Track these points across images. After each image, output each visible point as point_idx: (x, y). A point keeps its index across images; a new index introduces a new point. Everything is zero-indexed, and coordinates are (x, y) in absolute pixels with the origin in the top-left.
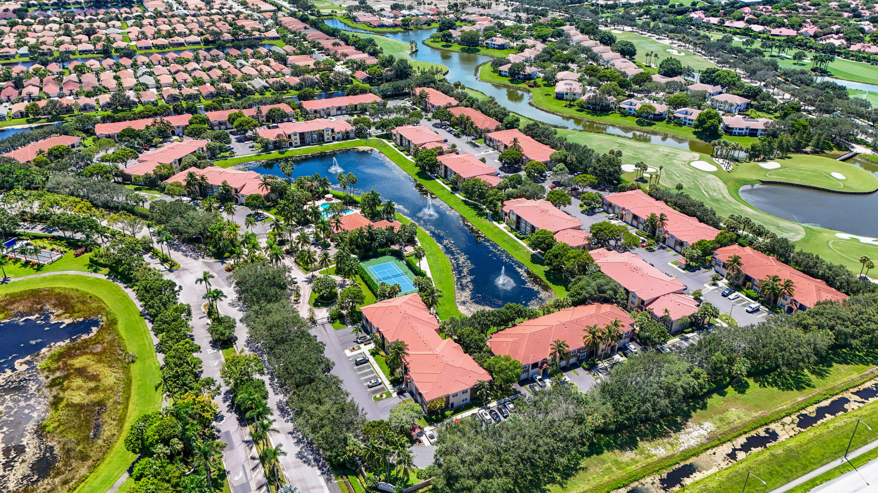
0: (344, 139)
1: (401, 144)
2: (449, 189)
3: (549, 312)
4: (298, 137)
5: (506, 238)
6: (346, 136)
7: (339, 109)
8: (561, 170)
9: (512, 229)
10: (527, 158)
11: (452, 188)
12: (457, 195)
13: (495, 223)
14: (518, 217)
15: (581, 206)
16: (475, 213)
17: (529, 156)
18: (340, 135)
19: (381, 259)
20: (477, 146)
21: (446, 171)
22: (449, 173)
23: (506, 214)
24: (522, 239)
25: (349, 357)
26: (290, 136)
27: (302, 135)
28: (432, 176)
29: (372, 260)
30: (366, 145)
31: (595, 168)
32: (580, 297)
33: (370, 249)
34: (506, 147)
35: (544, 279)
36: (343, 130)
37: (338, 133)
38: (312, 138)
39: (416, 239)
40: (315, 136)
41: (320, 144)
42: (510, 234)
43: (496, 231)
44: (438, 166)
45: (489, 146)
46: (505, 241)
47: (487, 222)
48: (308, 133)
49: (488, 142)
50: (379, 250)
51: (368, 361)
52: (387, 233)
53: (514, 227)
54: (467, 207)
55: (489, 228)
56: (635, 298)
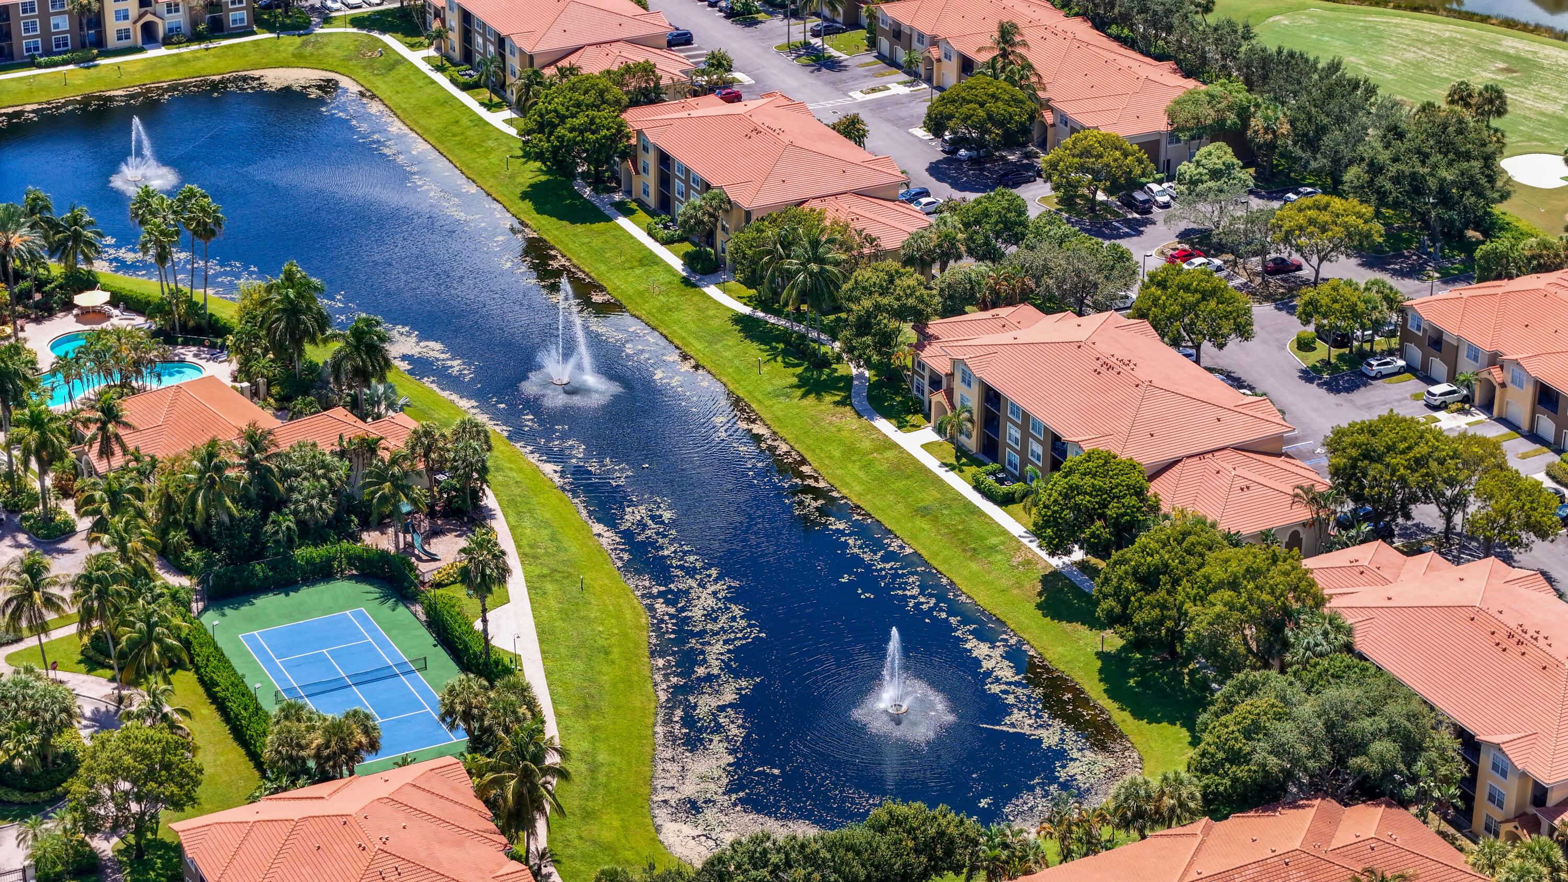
0: (196, 37)
1: (468, 56)
2: (677, 264)
3: (1092, 846)
5: (930, 496)
6: (209, 22)
8: (1215, 174)
9: (961, 452)
10: (1065, 120)
11: (690, 260)
12: (712, 291)
13: (884, 426)
14: (991, 397)
15: (1304, 345)
16: (790, 376)
17: (1070, 110)
18: (180, 18)
19: (307, 595)
20: (833, 65)
21: (665, 181)
22: (678, 185)
23: (936, 383)
24: (1004, 501)
28: (602, 201)
29: (267, 603)
30: (299, 60)
31: (1375, 169)
32: (1241, 772)
33: (256, 550)
34: (967, 65)
35: (1095, 690)
38: (46, 33)
39: (490, 500)
40: (64, 23)
41: (86, 62)
42: (953, 480)
43: (883, 459)
44: (629, 154)
45: (892, 63)
46: (923, 511)
47: (848, 420)
49: (884, 44)
50: (303, 553)
52: (342, 468)
53: (972, 443)
54: (755, 351)
55: (850, 451)
56: (1504, 774)
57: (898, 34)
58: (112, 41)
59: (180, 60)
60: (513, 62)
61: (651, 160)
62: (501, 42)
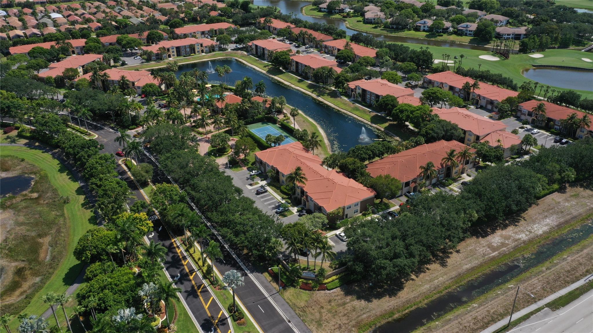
0: (210, 52)
1: (257, 53)
2: (302, 79)
3: (408, 148)
4: (175, 50)
6: (212, 49)
7: (203, 33)
10: (358, 56)
12: (308, 82)
15: (407, 85)
17: (360, 54)
23: (352, 90)
24: (368, 107)
26: (168, 50)
27: (178, 48)
29: (253, 125)
31: (413, 58)
32: (430, 136)
34: (340, 49)
36: (210, 45)
37: (206, 47)
38: (186, 51)
39: (284, 111)
44: (290, 63)
45: (325, 53)
48: (183, 46)
51: (266, 191)
53: (360, 99)
56: (471, 136)
57: (326, 47)
58: (197, 52)
59: (209, 56)
60: (266, 52)
61: (294, 64)
62: (264, 49)
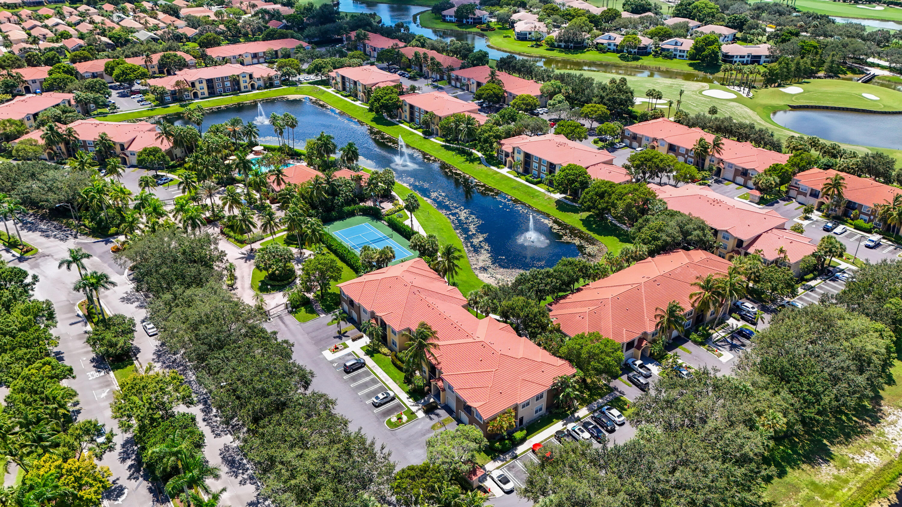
0: (266, 88)
2: (421, 134)
3: (621, 268)
4: (204, 85)
5: (514, 184)
6: (269, 83)
7: (255, 56)
8: (560, 102)
9: (518, 173)
10: (511, 94)
11: (424, 133)
12: (432, 139)
13: (494, 168)
14: (527, 156)
15: (595, 142)
16: (463, 159)
17: (512, 92)
18: (261, 83)
19: (348, 220)
20: (441, 88)
21: (412, 113)
22: (417, 114)
24: (536, 184)
25: (332, 362)
26: (193, 85)
27: (210, 82)
28: (393, 121)
29: (337, 223)
30: (296, 92)
31: (602, 98)
32: (659, 243)
33: (332, 208)
34: (479, 84)
35: (584, 229)
36: (265, 76)
37: (259, 79)
38: (224, 87)
40: (228, 84)
41: (236, 94)
42: (518, 179)
43: (497, 177)
45: (456, 87)
46: (514, 188)
47: (483, 168)
48: (218, 79)
49: (453, 83)
50: (346, 209)
51: (363, 365)
52: (353, 184)
54: (451, 153)
55: (487, 175)
56: (728, 239)
57: (457, 79)
58: (243, 89)
59: (263, 93)
60: (360, 88)
61: (407, 108)
62: (355, 83)
